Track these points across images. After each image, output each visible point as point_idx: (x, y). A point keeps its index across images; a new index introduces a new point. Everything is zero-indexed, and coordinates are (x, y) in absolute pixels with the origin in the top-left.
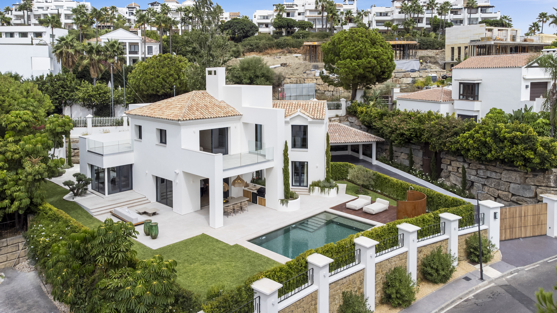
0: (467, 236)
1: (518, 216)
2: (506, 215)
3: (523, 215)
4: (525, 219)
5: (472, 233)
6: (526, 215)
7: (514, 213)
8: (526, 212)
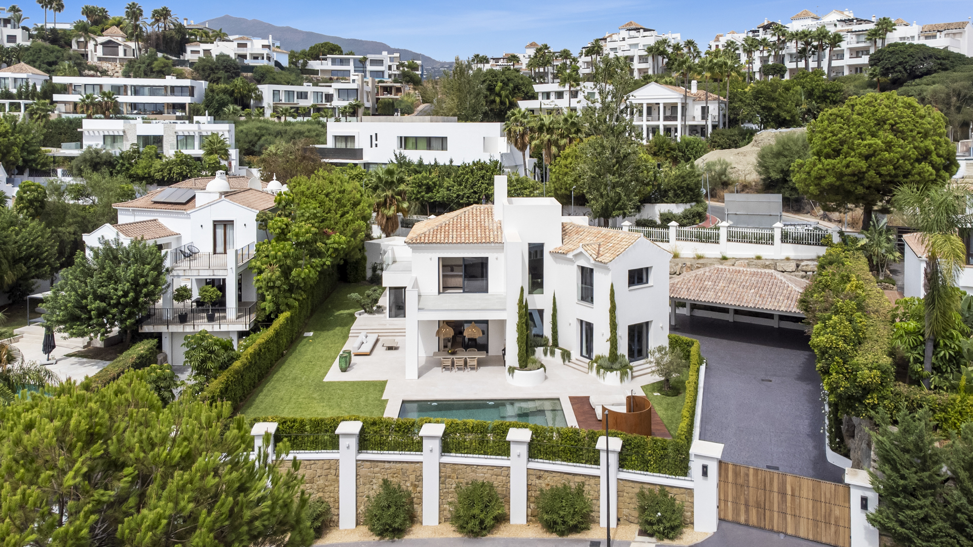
0: (645, 486)
1: (776, 489)
2: (748, 481)
3: (789, 492)
4: (793, 500)
5: (656, 485)
6: (797, 493)
7: (768, 481)
8: (797, 489)
